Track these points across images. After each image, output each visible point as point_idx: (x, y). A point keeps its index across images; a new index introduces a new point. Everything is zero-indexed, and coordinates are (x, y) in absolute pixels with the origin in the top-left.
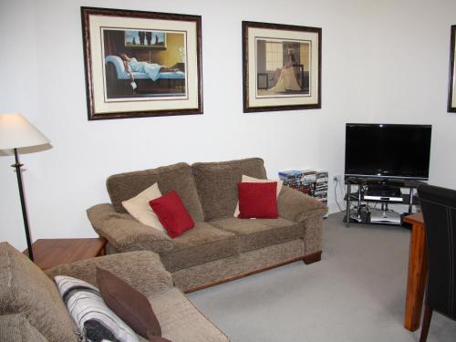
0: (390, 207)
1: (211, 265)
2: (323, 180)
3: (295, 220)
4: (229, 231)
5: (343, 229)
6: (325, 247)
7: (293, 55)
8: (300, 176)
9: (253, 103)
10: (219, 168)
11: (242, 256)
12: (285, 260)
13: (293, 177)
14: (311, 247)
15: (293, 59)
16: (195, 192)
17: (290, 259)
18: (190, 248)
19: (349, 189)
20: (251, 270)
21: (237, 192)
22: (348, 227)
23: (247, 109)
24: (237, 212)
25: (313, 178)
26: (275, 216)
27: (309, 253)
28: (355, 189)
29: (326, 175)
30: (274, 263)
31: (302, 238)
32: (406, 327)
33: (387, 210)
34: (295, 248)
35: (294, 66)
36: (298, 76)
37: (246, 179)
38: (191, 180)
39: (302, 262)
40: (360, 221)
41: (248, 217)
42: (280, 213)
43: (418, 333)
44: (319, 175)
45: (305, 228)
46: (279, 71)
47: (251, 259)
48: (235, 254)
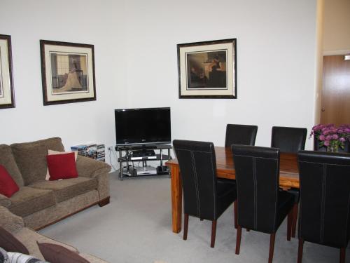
0: (149, 163)
1: (39, 214)
2: (101, 150)
3: (91, 176)
4: (46, 189)
5: (119, 182)
6: (111, 194)
7: (76, 63)
8: (86, 148)
9: (50, 98)
10: (31, 146)
11: (59, 205)
12: (87, 205)
13: (82, 149)
14: (103, 194)
15: (76, 67)
16: (16, 165)
17: (90, 204)
18: (23, 203)
19: (120, 154)
20: (66, 214)
21: (46, 162)
22: (122, 180)
23: (46, 103)
24: (48, 177)
25: (95, 149)
26: (75, 176)
27: (102, 198)
28: (124, 153)
29: (103, 146)
30: (81, 208)
31: (96, 189)
32: (174, 232)
33: (146, 166)
34: (92, 196)
35: (77, 71)
36: (80, 78)
37: (51, 152)
38: (11, 157)
39: (97, 205)
40: (130, 175)
41: (57, 179)
42: (80, 174)
43: (182, 233)
44: (99, 147)
45: (98, 182)
46: (66, 75)
47: (65, 207)
48: (54, 204)
